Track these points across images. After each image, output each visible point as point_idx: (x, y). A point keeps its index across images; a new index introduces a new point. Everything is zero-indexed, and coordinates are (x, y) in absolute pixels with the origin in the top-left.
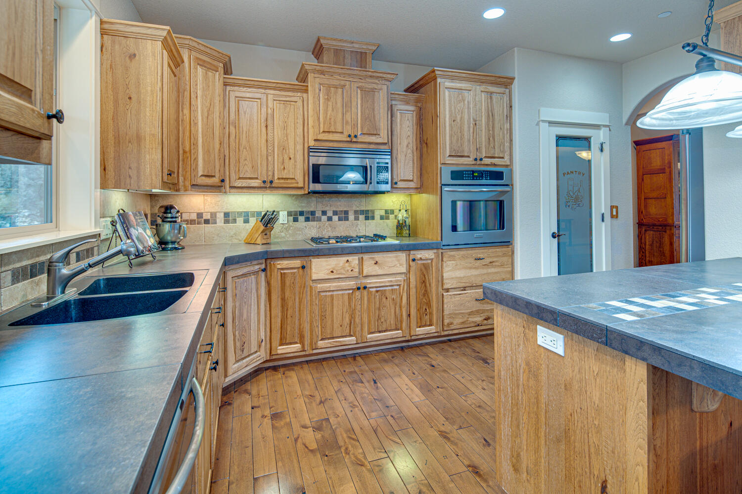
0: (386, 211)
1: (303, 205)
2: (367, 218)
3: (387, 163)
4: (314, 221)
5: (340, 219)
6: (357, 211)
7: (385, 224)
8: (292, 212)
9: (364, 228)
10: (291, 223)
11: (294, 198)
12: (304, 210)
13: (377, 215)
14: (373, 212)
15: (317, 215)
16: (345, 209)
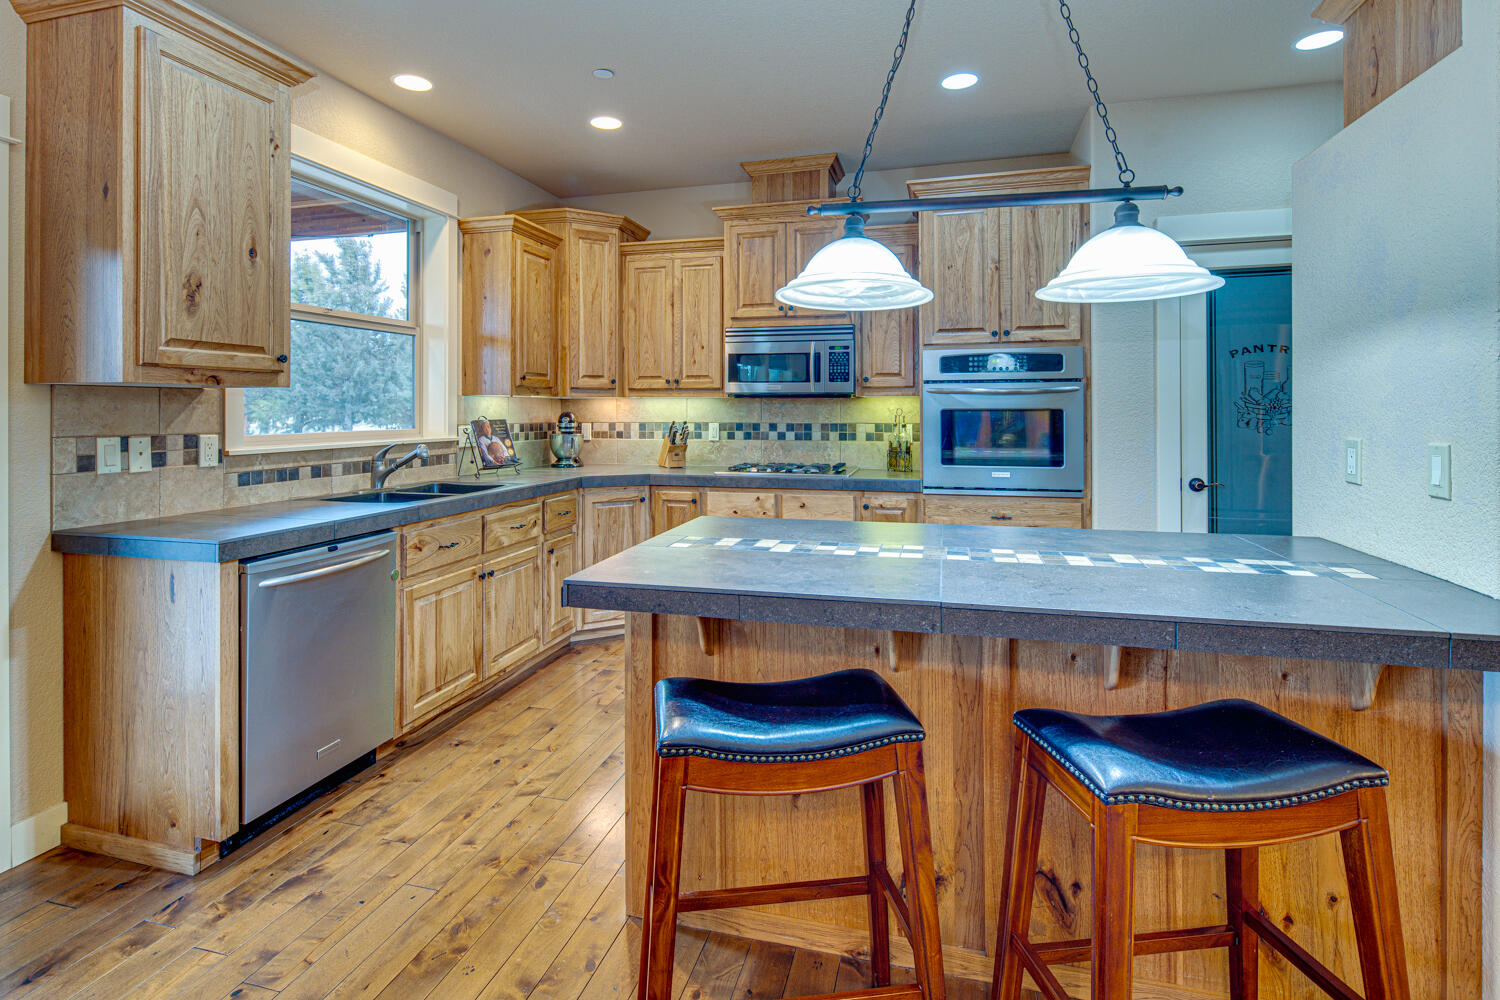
0: (878, 427)
1: (742, 414)
2: (843, 437)
3: (847, 347)
4: (757, 438)
5: (797, 438)
6: (826, 425)
8: (726, 424)
9: (838, 453)
10: (725, 441)
11: (725, 407)
12: (744, 421)
13: (861, 432)
14: (853, 426)
15: (762, 430)
16: (807, 422)
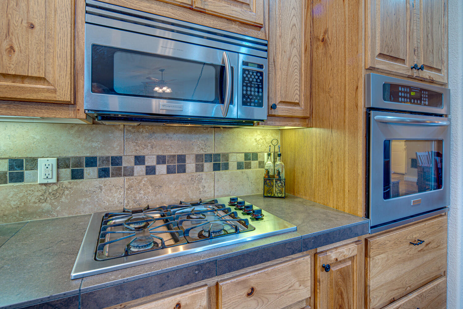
0: (247, 155)
1: (95, 144)
2: (217, 167)
4: (119, 175)
5: (170, 171)
6: (201, 155)
7: (245, 176)
8: (68, 159)
9: (212, 184)
10: (66, 181)
11: (72, 132)
12: (98, 154)
13: (233, 161)
14: (226, 156)
15: (124, 164)
16: (180, 153)
